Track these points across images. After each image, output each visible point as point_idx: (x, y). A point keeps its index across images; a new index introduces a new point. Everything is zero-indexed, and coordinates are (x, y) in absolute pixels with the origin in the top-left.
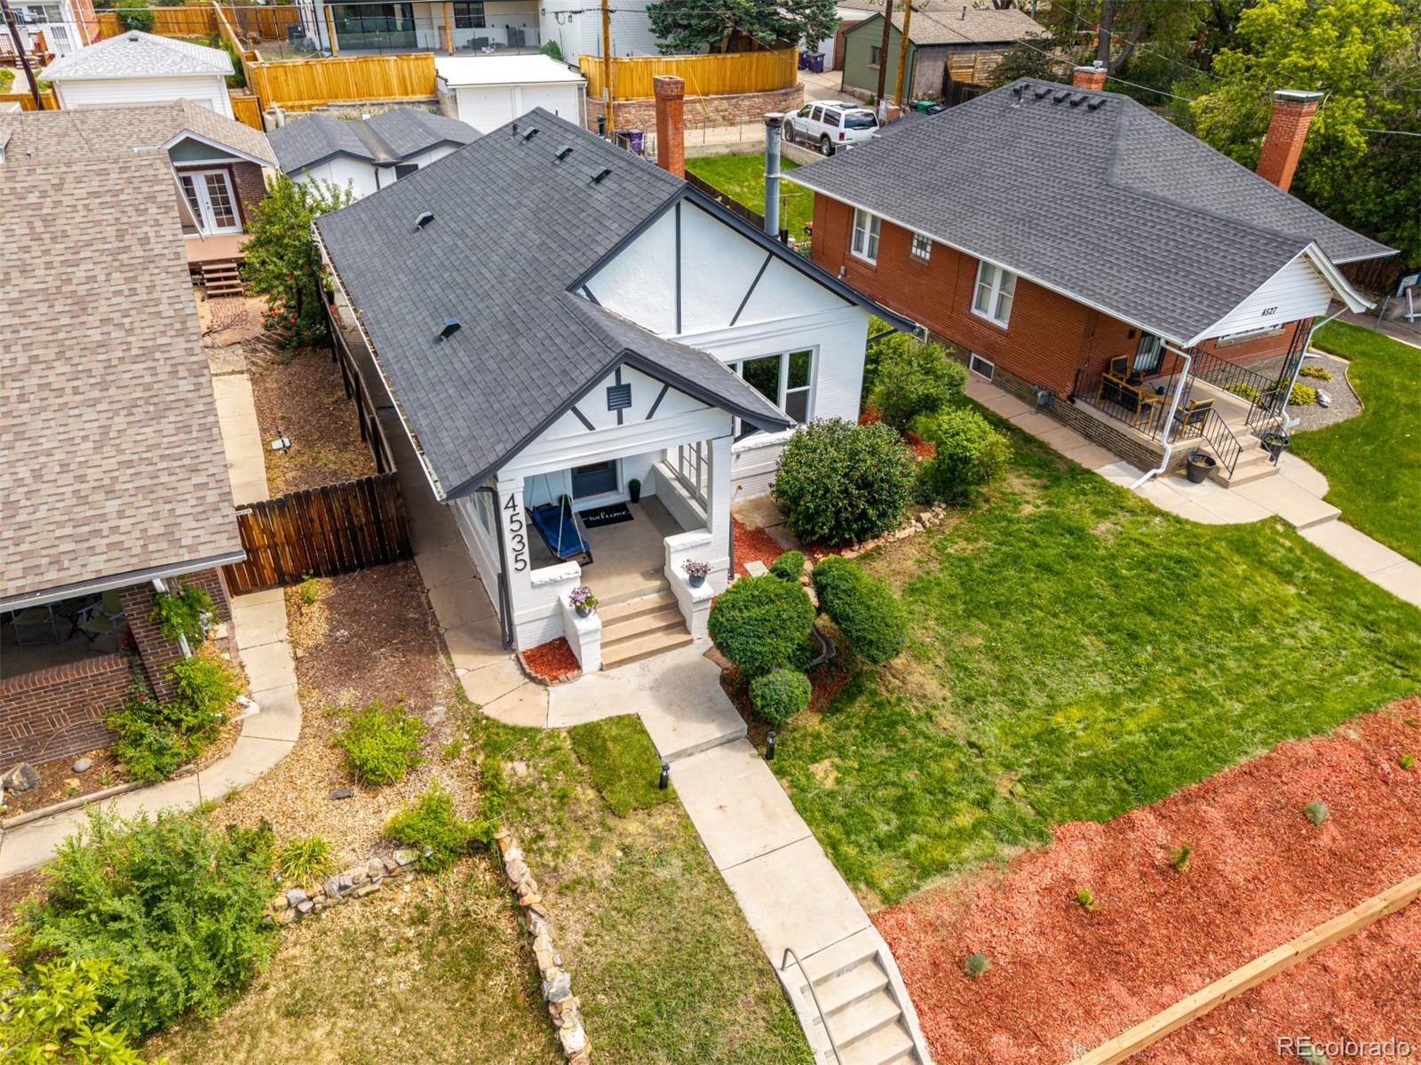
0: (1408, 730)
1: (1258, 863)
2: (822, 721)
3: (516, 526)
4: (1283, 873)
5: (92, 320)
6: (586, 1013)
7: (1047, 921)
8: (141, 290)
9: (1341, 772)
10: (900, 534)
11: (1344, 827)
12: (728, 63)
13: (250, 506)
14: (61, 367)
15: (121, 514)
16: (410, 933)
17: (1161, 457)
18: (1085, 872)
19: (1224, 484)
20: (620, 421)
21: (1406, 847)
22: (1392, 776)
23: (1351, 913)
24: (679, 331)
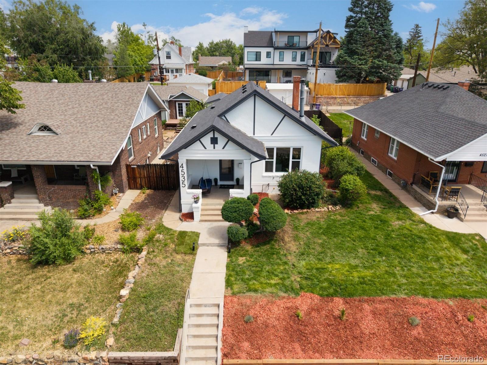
0: (482, 310)
1: (378, 330)
2: (252, 248)
3: (183, 173)
4: (388, 336)
5: (113, 114)
6: (132, 290)
7: (282, 317)
8: (127, 109)
9: (435, 312)
10: (317, 210)
11: (427, 331)
12: (358, 87)
13: (136, 165)
14: (102, 123)
15: (93, 151)
16: (111, 264)
17: (435, 205)
18: (305, 308)
19: (462, 220)
20: (214, 148)
21: (457, 350)
22: (461, 322)
23: (413, 360)
24: (254, 135)
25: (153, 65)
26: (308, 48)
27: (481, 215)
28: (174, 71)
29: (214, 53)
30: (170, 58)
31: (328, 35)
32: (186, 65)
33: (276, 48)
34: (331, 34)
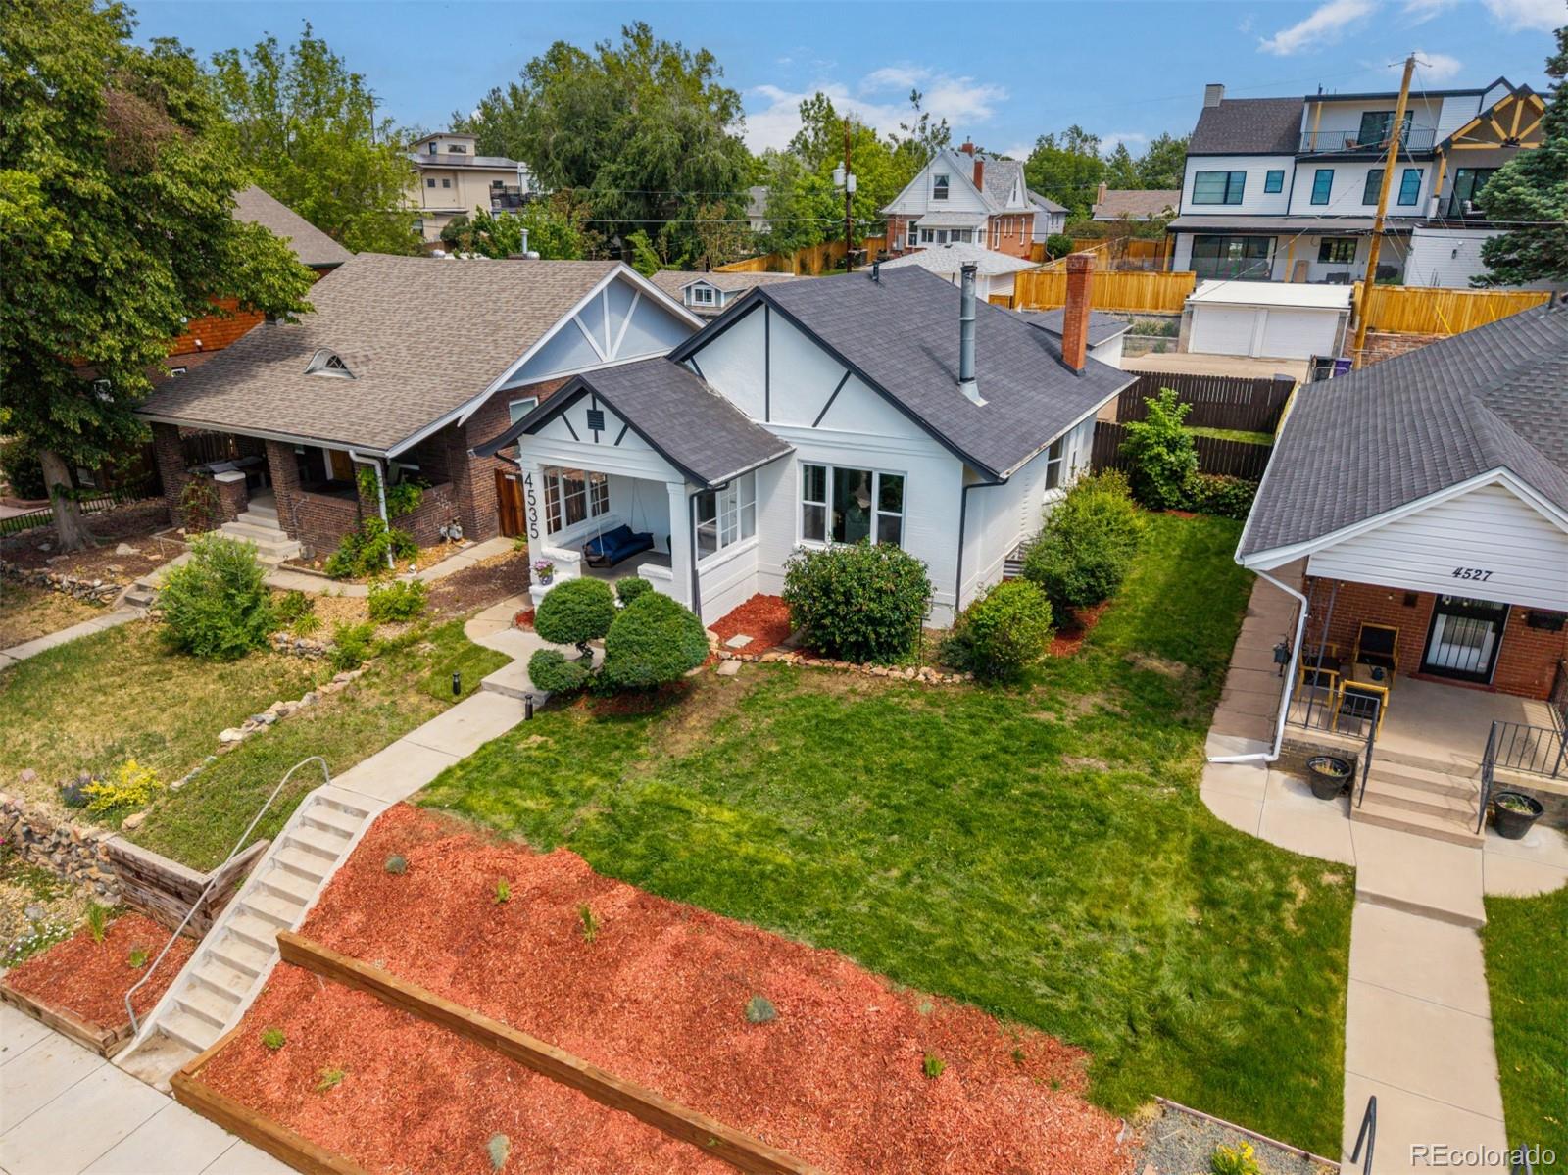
1: (656, 997)
3: (531, 500)
7: (469, 885)
11: (777, 1050)
13: (515, 475)
18: (532, 882)
20: (597, 440)
22: (899, 1065)
24: (770, 421)
25: (893, 216)
26: (1431, 156)
27: (1446, 813)
28: (949, 236)
29: (1161, 178)
30: (946, 197)
31: (1520, 104)
32: (991, 217)
33: (1303, 159)
34: (1533, 99)
